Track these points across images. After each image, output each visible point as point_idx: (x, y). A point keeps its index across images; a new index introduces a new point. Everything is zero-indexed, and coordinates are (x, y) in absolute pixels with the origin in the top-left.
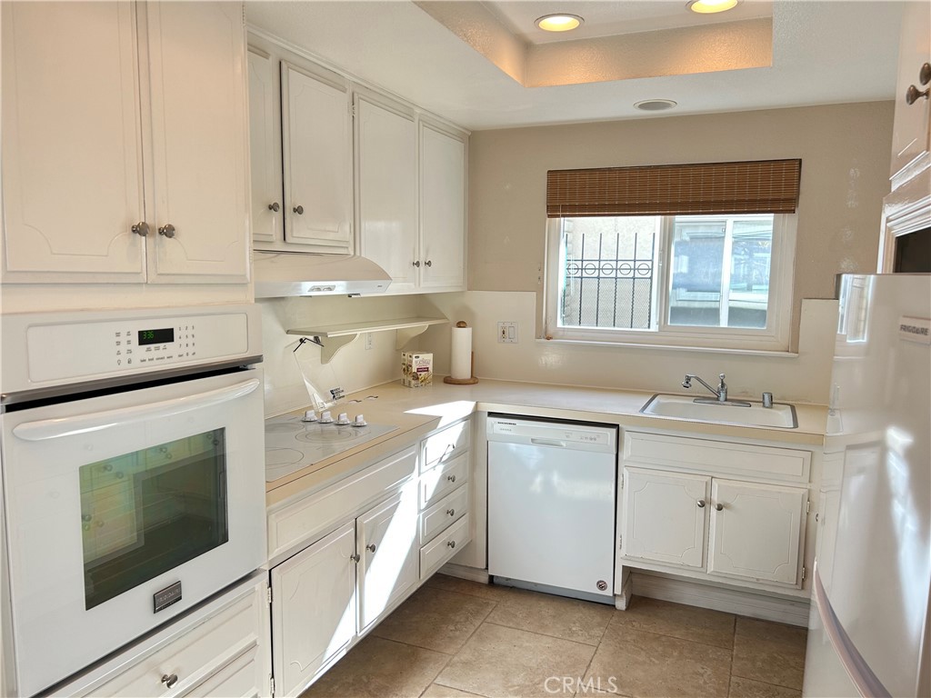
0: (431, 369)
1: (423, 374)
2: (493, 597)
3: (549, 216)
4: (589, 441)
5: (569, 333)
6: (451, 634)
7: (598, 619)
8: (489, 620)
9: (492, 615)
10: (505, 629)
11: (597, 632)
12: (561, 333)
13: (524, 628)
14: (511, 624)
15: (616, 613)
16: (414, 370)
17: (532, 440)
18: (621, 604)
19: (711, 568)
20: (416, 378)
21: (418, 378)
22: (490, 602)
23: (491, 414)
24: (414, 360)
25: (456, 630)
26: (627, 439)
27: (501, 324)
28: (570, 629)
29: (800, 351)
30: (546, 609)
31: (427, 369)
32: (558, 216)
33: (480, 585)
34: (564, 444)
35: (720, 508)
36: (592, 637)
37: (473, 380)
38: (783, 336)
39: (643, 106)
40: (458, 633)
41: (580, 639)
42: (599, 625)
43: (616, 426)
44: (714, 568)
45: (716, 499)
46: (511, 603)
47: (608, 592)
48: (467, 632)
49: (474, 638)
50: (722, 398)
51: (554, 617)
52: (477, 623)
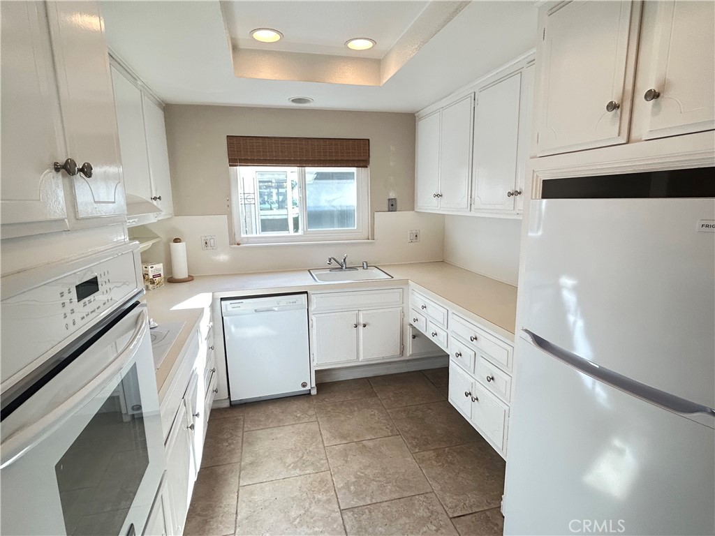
0: (162, 275)
1: (157, 278)
2: (237, 414)
3: (230, 166)
4: (292, 304)
5: (252, 240)
6: (229, 448)
7: (307, 405)
8: (246, 429)
9: (245, 426)
10: (260, 432)
11: (311, 412)
12: (246, 240)
13: (270, 426)
14: (261, 427)
15: (313, 398)
16: (151, 277)
17: (256, 311)
18: (314, 392)
19: (361, 358)
20: (153, 282)
21: (154, 283)
22: (239, 418)
23: (222, 299)
24: (150, 269)
25: (230, 444)
26: (313, 298)
27: (203, 238)
28: (297, 416)
29: (375, 238)
30: (275, 409)
31: (160, 275)
32: (236, 166)
33: (225, 409)
34: (276, 309)
35: (365, 326)
36: (311, 416)
37: (190, 279)
38: (365, 232)
39: (294, 101)
40: (232, 446)
41: (306, 420)
42: (310, 408)
43: (306, 292)
44: (363, 358)
45: (362, 322)
46: (252, 414)
47: (308, 388)
48: (238, 442)
49: (244, 445)
50: (344, 268)
51: (283, 412)
52: (240, 434)
